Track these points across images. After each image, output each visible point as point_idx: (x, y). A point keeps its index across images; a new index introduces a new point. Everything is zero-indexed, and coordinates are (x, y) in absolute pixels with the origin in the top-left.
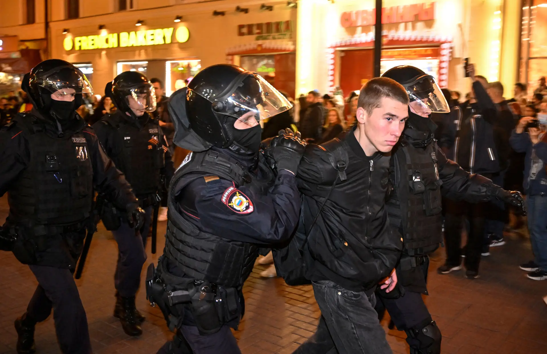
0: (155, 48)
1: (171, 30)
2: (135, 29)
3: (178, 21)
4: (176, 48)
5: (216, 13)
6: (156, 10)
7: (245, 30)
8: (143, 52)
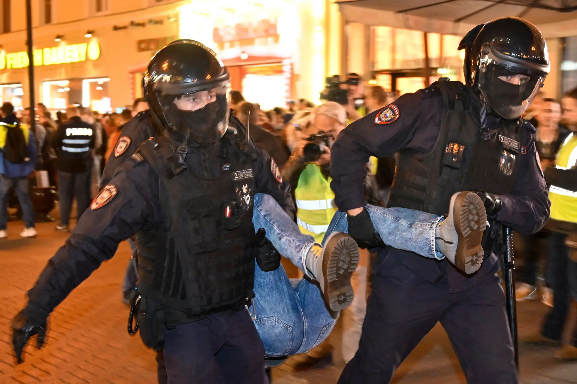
0: (73, 65)
1: (85, 45)
2: (56, 45)
3: (89, 36)
4: (90, 66)
5: (116, 28)
6: (73, 24)
7: (143, 46)
8: (63, 70)
